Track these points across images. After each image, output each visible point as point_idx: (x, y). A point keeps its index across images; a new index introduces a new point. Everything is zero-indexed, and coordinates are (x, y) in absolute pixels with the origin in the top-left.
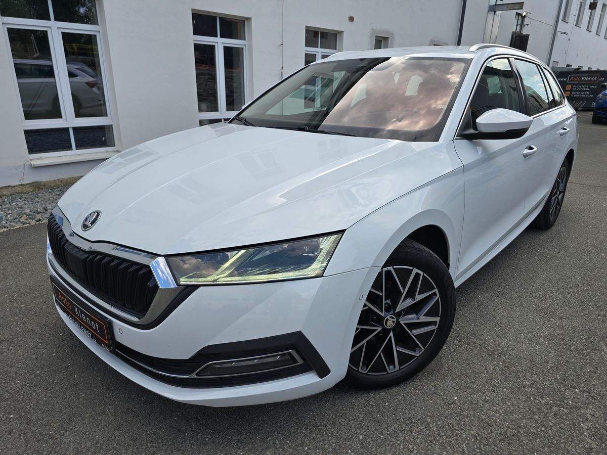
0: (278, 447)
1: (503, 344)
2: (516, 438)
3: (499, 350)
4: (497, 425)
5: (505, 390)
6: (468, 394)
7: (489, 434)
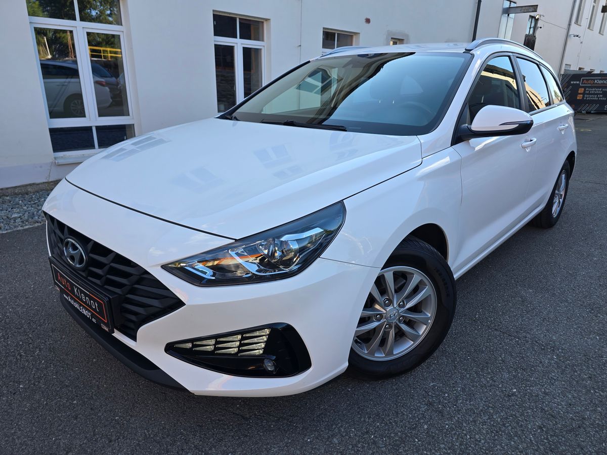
0: (344, 434)
1: (554, 338)
2: (582, 429)
3: (551, 344)
4: (560, 417)
5: (564, 383)
6: (526, 386)
7: (554, 425)
